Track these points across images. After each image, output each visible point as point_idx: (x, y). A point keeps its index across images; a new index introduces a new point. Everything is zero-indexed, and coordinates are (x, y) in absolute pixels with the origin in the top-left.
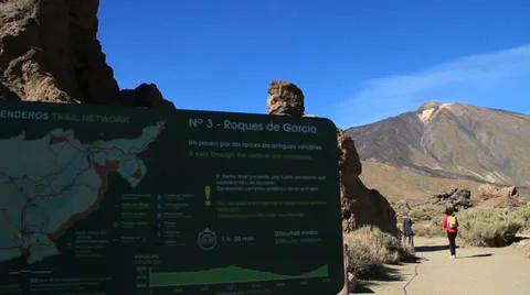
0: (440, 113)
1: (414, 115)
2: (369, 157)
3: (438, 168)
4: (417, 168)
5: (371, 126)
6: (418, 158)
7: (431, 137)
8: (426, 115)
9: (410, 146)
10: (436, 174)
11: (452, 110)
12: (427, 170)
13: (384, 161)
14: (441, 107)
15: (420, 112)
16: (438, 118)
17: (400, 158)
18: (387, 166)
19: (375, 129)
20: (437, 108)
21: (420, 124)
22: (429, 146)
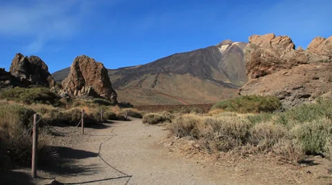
0: (232, 48)
1: (216, 48)
2: (186, 73)
3: (228, 82)
4: (215, 81)
5: (189, 53)
6: (216, 75)
7: (225, 63)
8: (224, 48)
9: (212, 67)
10: (227, 86)
11: (240, 47)
12: (221, 83)
13: (195, 76)
14: (233, 44)
15: (220, 46)
16: (230, 51)
17: (205, 74)
18: (196, 79)
19: (191, 55)
20: (230, 45)
21: (219, 53)
22: (224, 68)
